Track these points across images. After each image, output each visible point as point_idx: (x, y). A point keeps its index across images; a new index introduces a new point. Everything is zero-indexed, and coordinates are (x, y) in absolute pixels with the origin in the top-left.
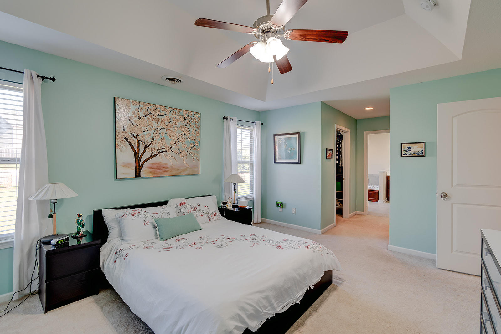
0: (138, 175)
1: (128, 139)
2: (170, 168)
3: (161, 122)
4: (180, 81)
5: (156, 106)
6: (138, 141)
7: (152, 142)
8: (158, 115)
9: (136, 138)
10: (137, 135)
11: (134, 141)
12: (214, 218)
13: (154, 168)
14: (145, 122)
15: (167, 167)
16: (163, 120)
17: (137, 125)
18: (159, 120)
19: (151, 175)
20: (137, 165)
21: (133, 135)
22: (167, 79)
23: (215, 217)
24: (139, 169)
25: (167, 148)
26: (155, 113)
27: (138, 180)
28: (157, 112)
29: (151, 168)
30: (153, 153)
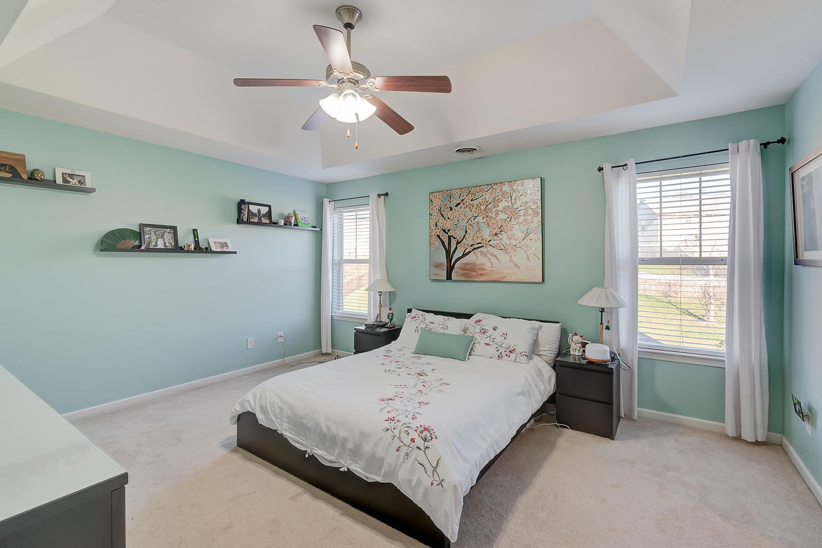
0: (449, 277)
1: (439, 236)
2: (488, 270)
3: (476, 208)
4: (475, 149)
5: (470, 189)
6: (449, 237)
7: (465, 235)
8: (472, 200)
9: (447, 233)
10: (449, 230)
11: (445, 238)
12: (509, 357)
13: (467, 270)
14: (457, 213)
15: (483, 268)
16: (478, 205)
17: (448, 218)
18: (473, 206)
19: (463, 278)
20: (449, 266)
21: (444, 231)
22: (457, 151)
23: (511, 355)
24: (450, 269)
25: (485, 242)
26: (468, 199)
27: (449, 284)
28: (470, 197)
29: (463, 269)
30: (465, 251)
